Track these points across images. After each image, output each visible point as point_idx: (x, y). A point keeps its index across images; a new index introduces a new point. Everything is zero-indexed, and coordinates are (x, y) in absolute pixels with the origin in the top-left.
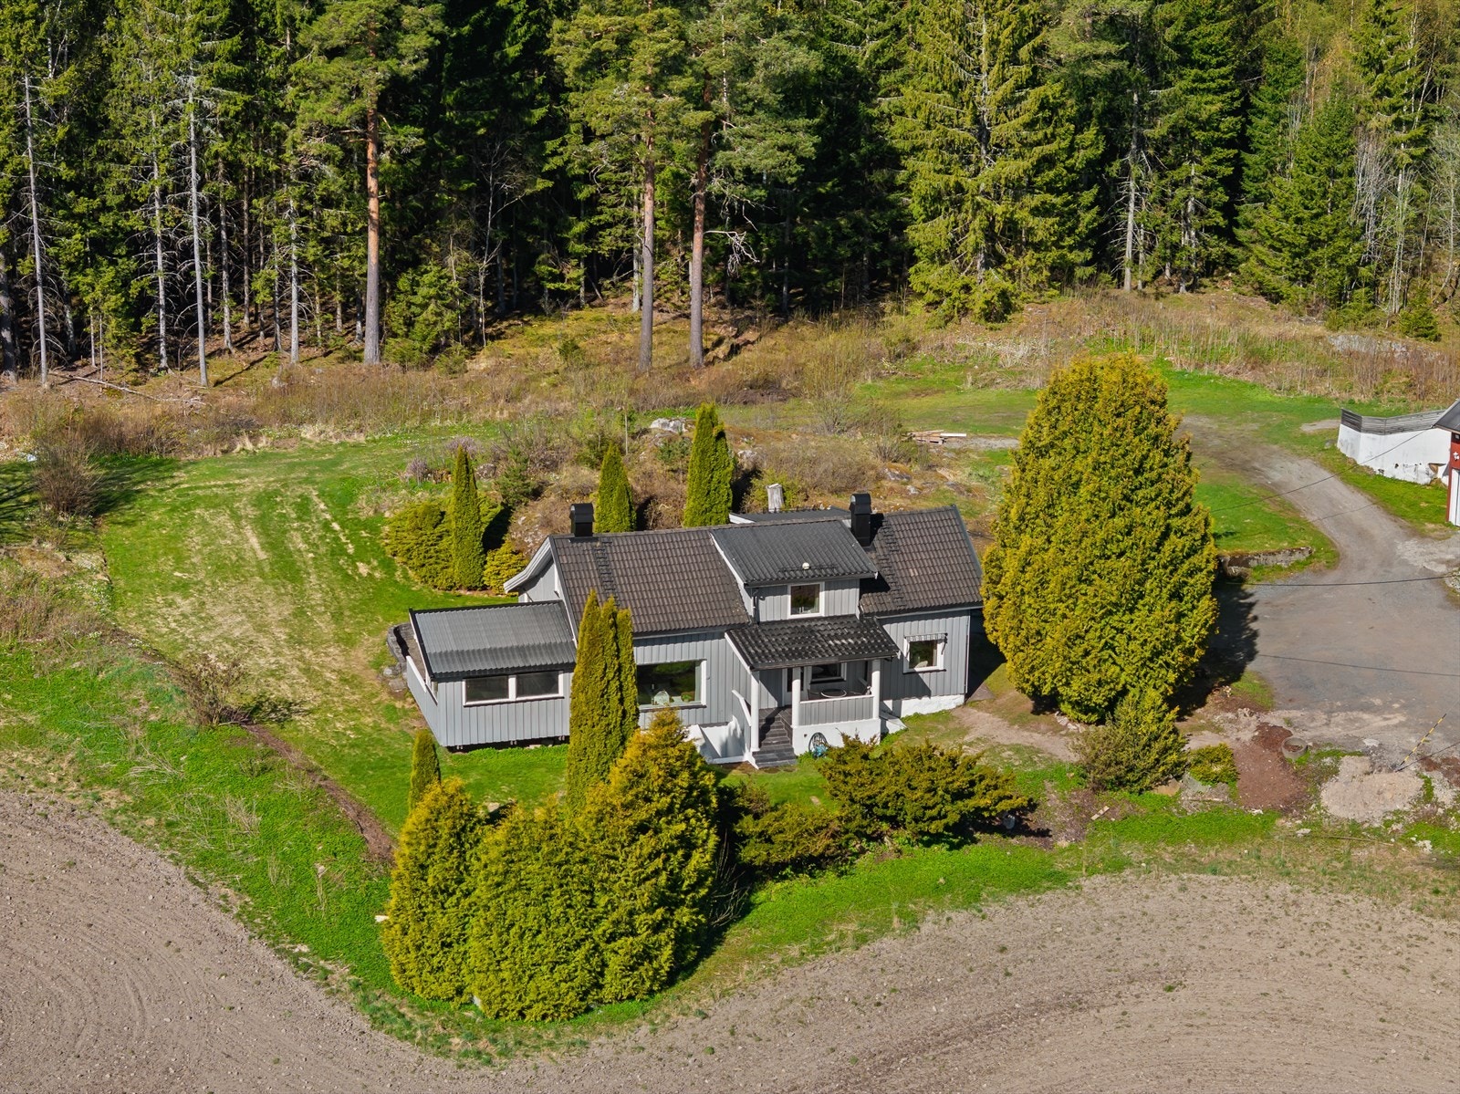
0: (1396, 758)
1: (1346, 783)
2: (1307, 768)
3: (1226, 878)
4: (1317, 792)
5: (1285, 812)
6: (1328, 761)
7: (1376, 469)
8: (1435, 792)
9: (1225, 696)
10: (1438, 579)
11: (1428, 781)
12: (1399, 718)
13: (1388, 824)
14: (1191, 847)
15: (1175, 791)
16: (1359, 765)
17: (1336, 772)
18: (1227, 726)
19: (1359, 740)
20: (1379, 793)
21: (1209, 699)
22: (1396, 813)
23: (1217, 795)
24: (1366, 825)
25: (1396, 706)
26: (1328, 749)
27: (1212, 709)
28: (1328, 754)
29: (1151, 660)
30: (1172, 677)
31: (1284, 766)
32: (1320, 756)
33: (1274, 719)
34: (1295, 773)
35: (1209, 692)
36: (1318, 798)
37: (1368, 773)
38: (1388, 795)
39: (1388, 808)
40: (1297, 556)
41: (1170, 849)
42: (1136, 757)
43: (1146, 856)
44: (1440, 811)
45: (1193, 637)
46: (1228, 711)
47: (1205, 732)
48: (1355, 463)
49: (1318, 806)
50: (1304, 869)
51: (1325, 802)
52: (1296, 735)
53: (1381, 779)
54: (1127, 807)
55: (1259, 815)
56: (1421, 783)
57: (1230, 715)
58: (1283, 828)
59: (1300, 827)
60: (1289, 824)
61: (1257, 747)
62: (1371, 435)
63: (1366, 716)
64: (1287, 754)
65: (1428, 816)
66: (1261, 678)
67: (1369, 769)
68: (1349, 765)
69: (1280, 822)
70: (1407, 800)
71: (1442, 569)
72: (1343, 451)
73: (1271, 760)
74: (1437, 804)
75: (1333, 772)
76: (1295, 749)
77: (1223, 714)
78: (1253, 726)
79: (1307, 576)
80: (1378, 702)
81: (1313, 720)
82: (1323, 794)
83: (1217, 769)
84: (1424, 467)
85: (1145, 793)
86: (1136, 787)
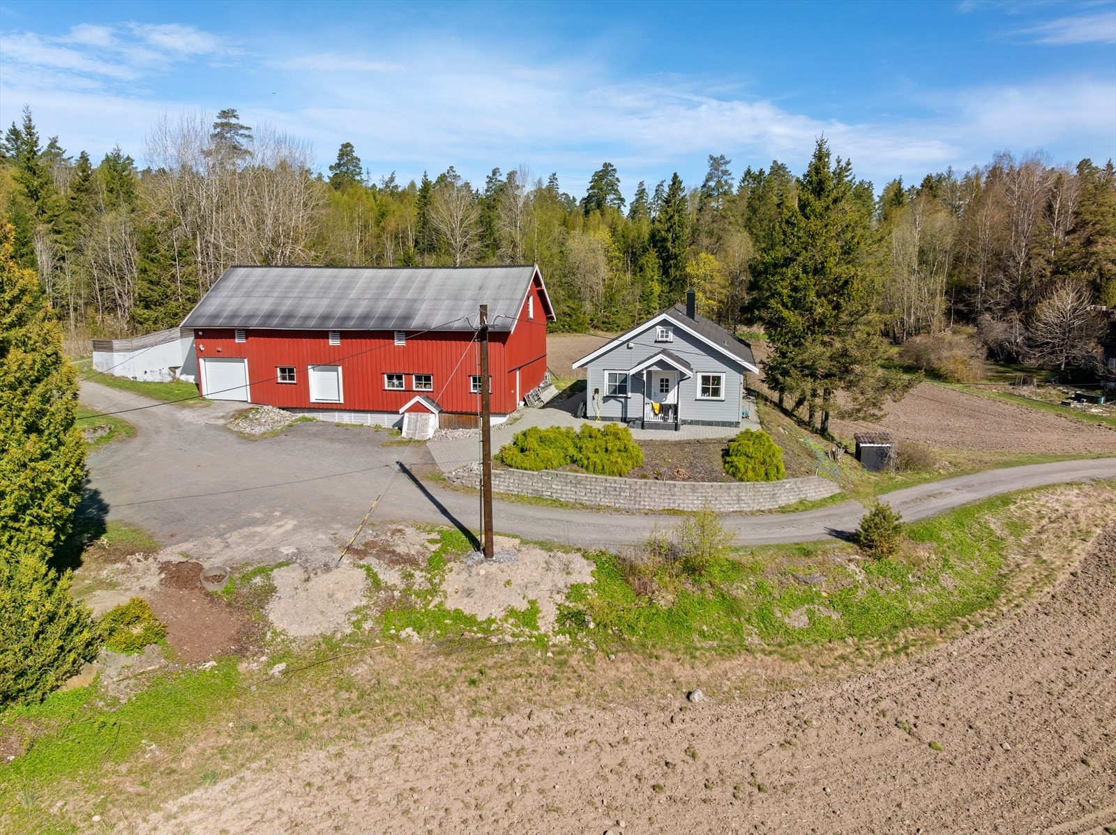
0: (322, 557)
1: (292, 597)
2: (239, 594)
3: (233, 780)
4: (264, 618)
5: (242, 652)
6: (258, 580)
7: (130, 377)
8: (381, 577)
9: (102, 548)
10: (225, 428)
11: (368, 569)
12: (290, 524)
13: (357, 624)
14: (152, 751)
15: (91, 678)
16: (293, 575)
17: (273, 590)
18: (121, 578)
19: (275, 551)
20: (330, 596)
21: (84, 556)
22: (357, 611)
23: (151, 661)
24: (339, 635)
25: (277, 514)
26: (250, 569)
27: (94, 566)
28: (255, 573)
29: (14, 518)
30: (48, 535)
31: (212, 601)
32: (246, 578)
33: (172, 554)
34: (229, 605)
35: (81, 549)
36: (268, 625)
37: (307, 580)
38: (340, 596)
39: (347, 609)
40: (100, 433)
41: (123, 768)
42: (28, 653)
43: (93, 799)
44: (397, 594)
45: (64, 481)
46: (115, 561)
47: (98, 592)
48: (113, 375)
49: (274, 632)
50: (319, 719)
51: (279, 626)
52: (206, 565)
53: (323, 582)
54: (29, 730)
55: (213, 668)
56: (363, 573)
57: (120, 566)
58: (251, 673)
59: (270, 665)
60: (254, 666)
61: (172, 590)
62: (122, 353)
63: (259, 529)
64: (211, 587)
65: (389, 601)
66: (127, 525)
67: (305, 576)
68: (284, 578)
69: (242, 667)
70: (360, 594)
71: (222, 422)
72: (99, 370)
73: (195, 601)
74: (387, 588)
75: (270, 591)
76: (218, 579)
77: (109, 567)
78: (154, 568)
79: (114, 445)
80: (258, 515)
81: (209, 547)
82: (272, 617)
83: (137, 630)
84: (166, 371)
85: (50, 696)
86: (36, 695)
